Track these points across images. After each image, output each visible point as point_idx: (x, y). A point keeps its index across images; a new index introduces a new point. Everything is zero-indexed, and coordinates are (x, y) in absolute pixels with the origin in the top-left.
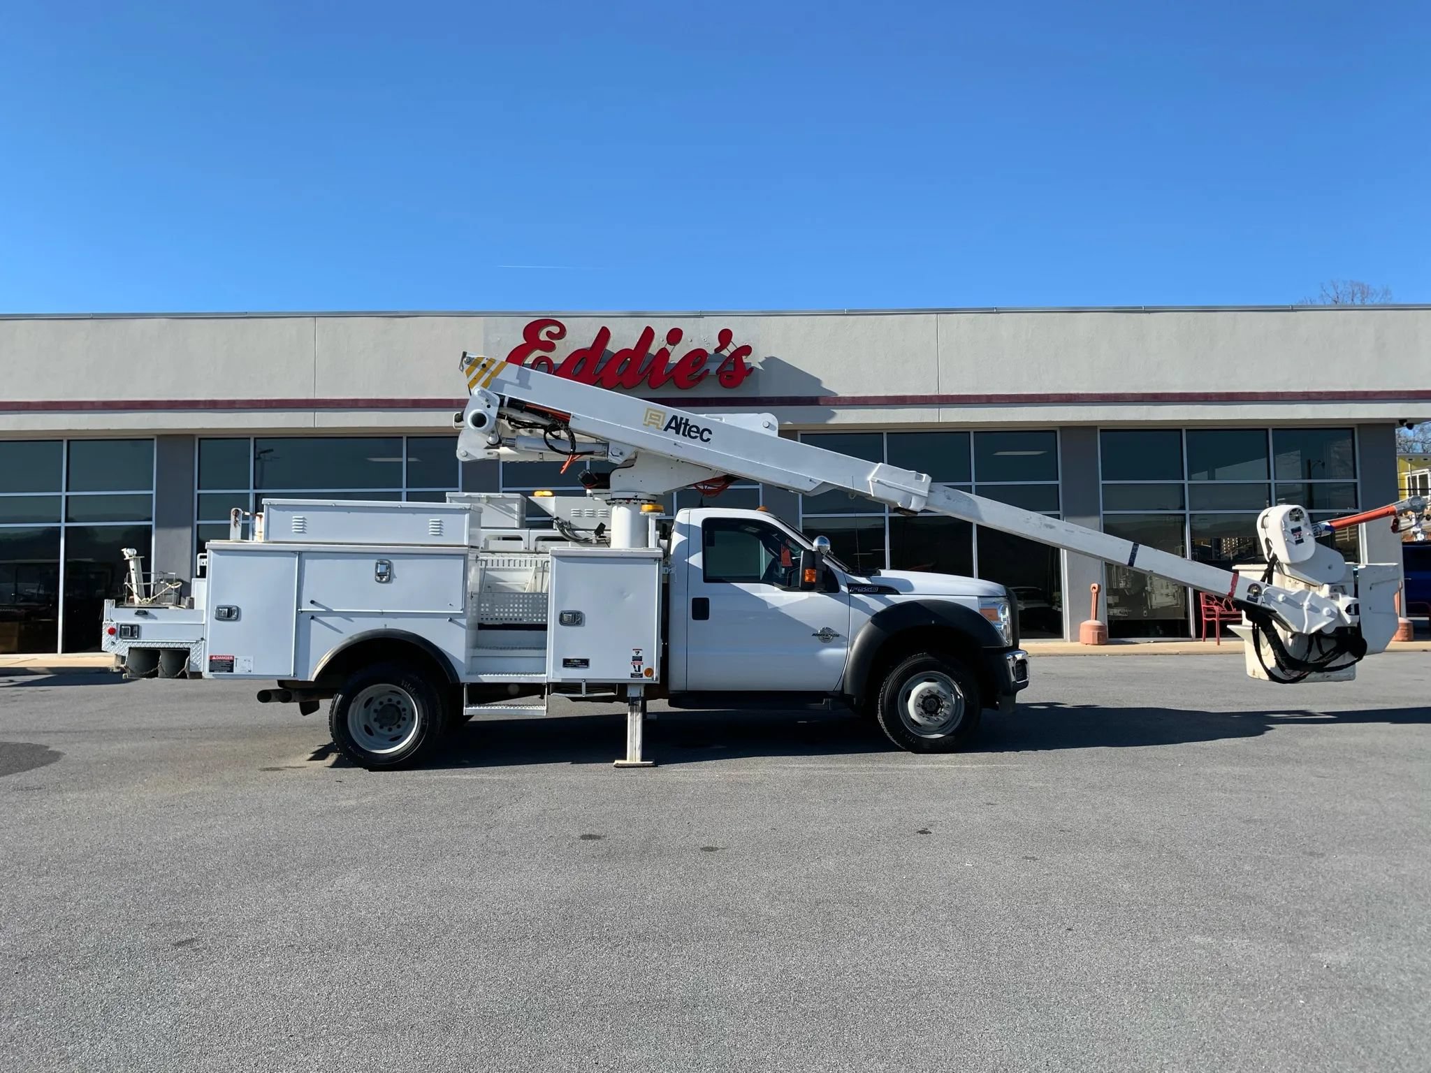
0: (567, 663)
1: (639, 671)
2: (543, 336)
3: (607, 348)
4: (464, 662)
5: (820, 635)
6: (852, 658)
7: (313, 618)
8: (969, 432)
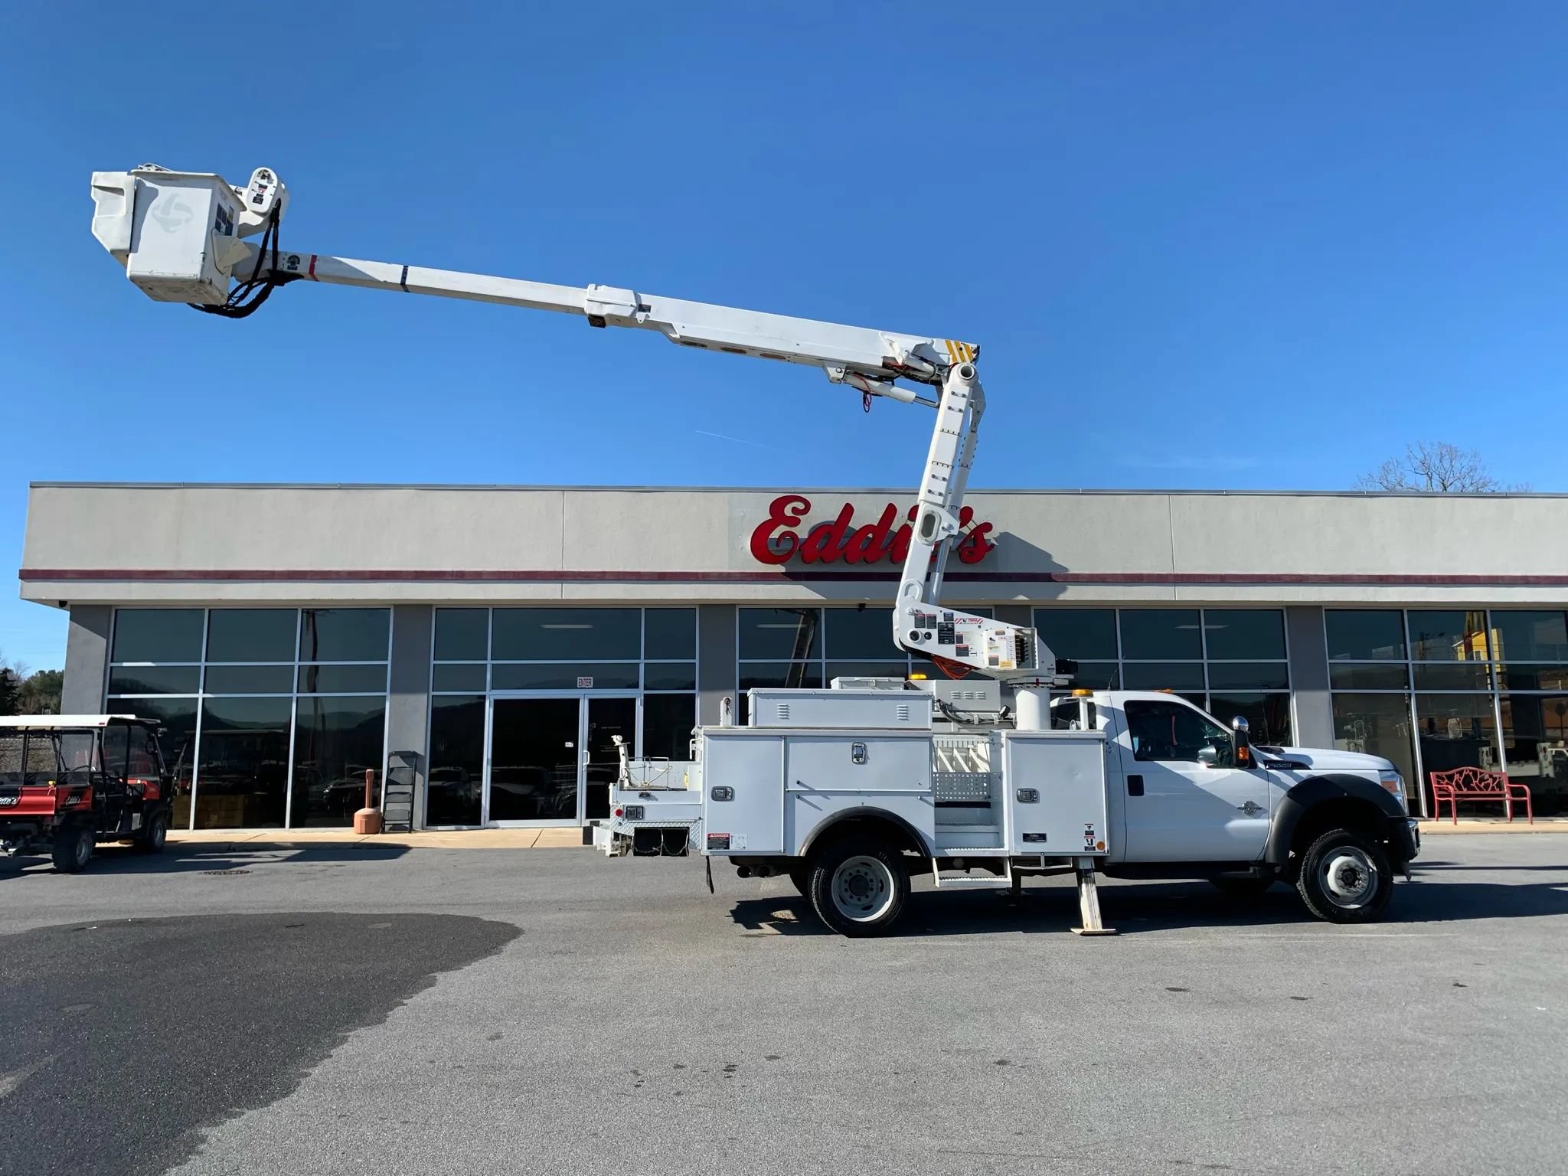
0: (1027, 837)
1: (1092, 844)
2: (788, 511)
3: (850, 525)
4: (933, 837)
5: (1245, 808)
6: (1273, 829)
7: (799, 798)
8: (1199, 611)
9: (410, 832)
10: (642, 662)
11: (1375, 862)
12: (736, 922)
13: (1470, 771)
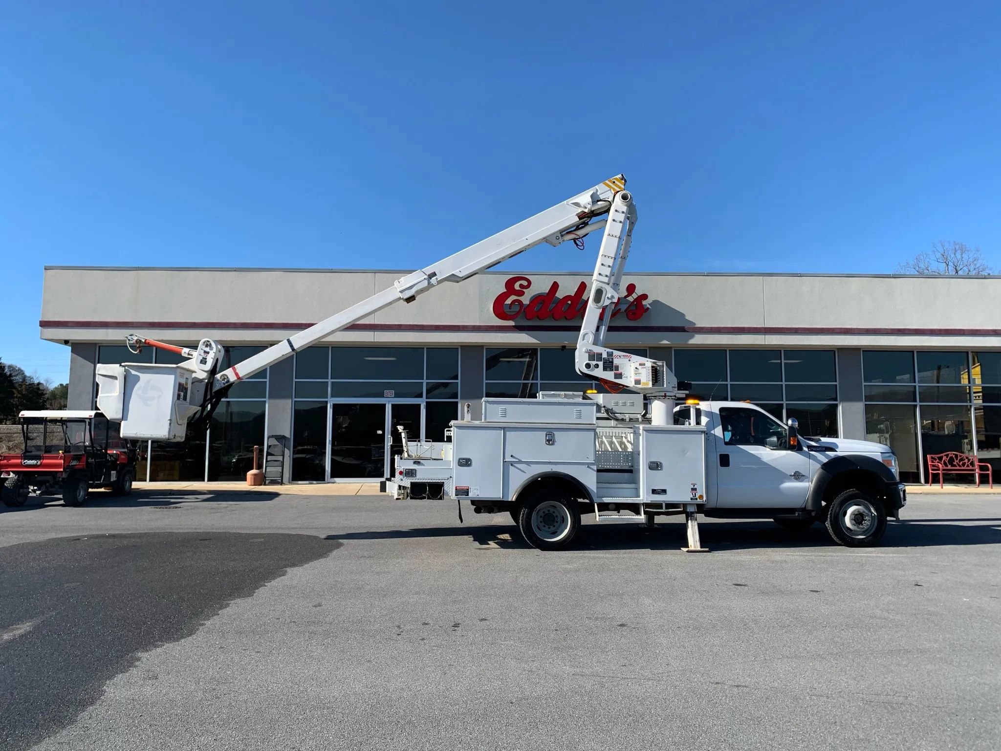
0: (654, 492)
1: (695, 496)
2: (517, 286)
3: (556, 295)
4: (595, 490)
5: (794, 476)
6: (812, 489)
7: (512, 465)
8: (781, 351)
9: (281, 485)
10: (425, 381)
11: (876, 510)
12: (474, 540)
13: (953, 454)
